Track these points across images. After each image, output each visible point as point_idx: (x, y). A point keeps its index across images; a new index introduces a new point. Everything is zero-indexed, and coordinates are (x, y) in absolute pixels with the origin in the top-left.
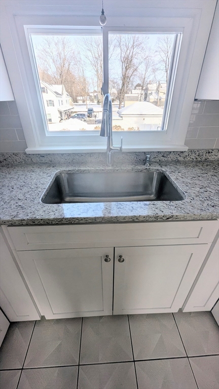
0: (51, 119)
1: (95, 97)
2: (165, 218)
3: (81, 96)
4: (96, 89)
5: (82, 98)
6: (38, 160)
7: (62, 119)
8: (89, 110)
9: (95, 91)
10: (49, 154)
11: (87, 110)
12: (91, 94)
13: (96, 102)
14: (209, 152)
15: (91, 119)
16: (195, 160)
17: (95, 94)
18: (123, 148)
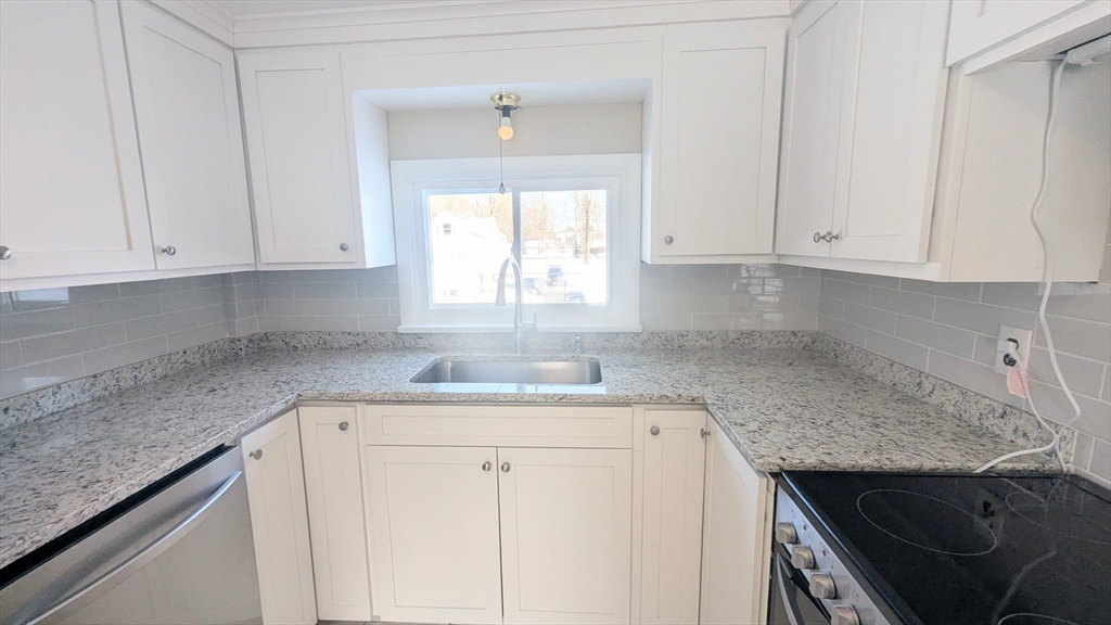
0: (455, 291)
1: (569, 240)
2: (556, 399)
3: (534, 239)
4: (572, 224)
5: (535, 243)
6: (413, 342)
7: (482, 291)
8: (551, 270)
9: (570, 229)
10: (430, 334)
11: (547, 270)
12: (558, 236)
13: (570, 251)
14: (683, 335)
15: (554, 289)
16: (662, 347)
17: (570, 235)
18: (538, 326)
